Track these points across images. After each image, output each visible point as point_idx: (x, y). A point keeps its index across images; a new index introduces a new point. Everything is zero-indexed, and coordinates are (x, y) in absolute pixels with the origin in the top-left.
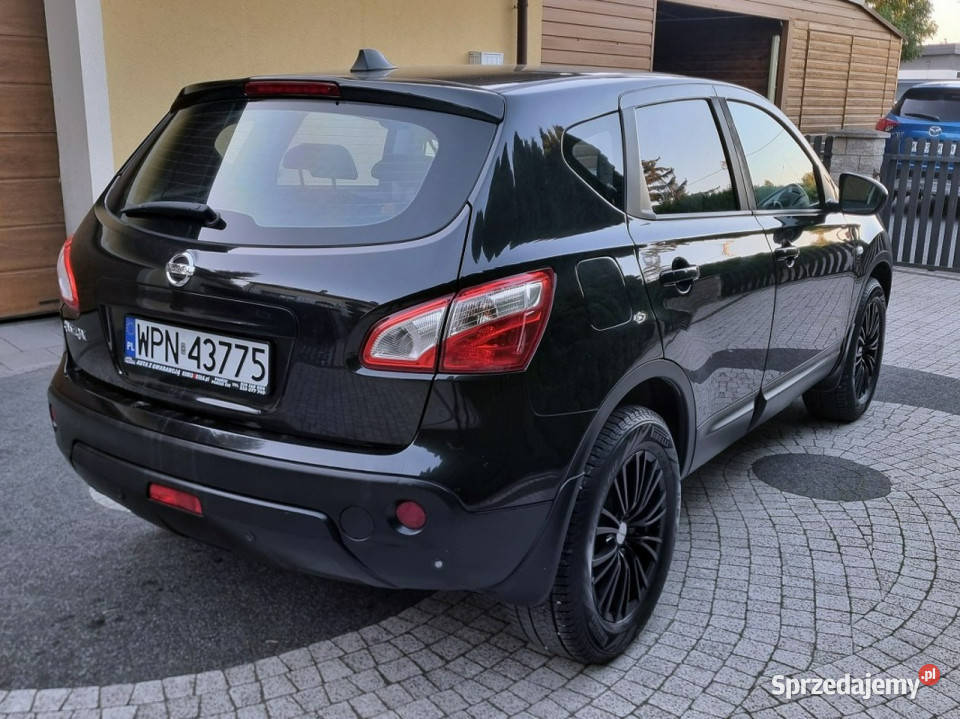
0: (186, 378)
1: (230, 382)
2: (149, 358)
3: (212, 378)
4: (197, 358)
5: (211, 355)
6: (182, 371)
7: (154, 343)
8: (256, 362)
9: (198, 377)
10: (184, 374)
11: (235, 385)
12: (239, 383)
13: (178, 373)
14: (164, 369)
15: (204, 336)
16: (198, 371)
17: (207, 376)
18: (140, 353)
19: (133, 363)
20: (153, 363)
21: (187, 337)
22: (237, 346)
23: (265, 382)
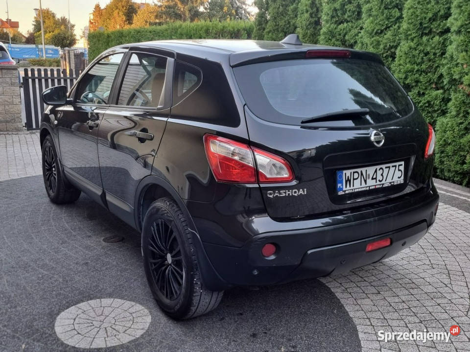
0: (372, 189)
1: (390, 183)
2: (352, 188)
3: (383, 184)
4: (376, 179)
5: (382, 175)
6: (369, 187)
7: (354, 179)
8: (399, 170)
9: (377, 187)
10: (371, 188)
11: (392, 183)
12: (394, 182)
13: (368, 188)
14: (361, 190)
15: (378, 167)
16: (377, 184)
17: (380, 185)
18: (346, 187)
19: (344, 193)
20: (355, 189)
21: (371, 170)
22: (393, 166)
23: (402, 177)
